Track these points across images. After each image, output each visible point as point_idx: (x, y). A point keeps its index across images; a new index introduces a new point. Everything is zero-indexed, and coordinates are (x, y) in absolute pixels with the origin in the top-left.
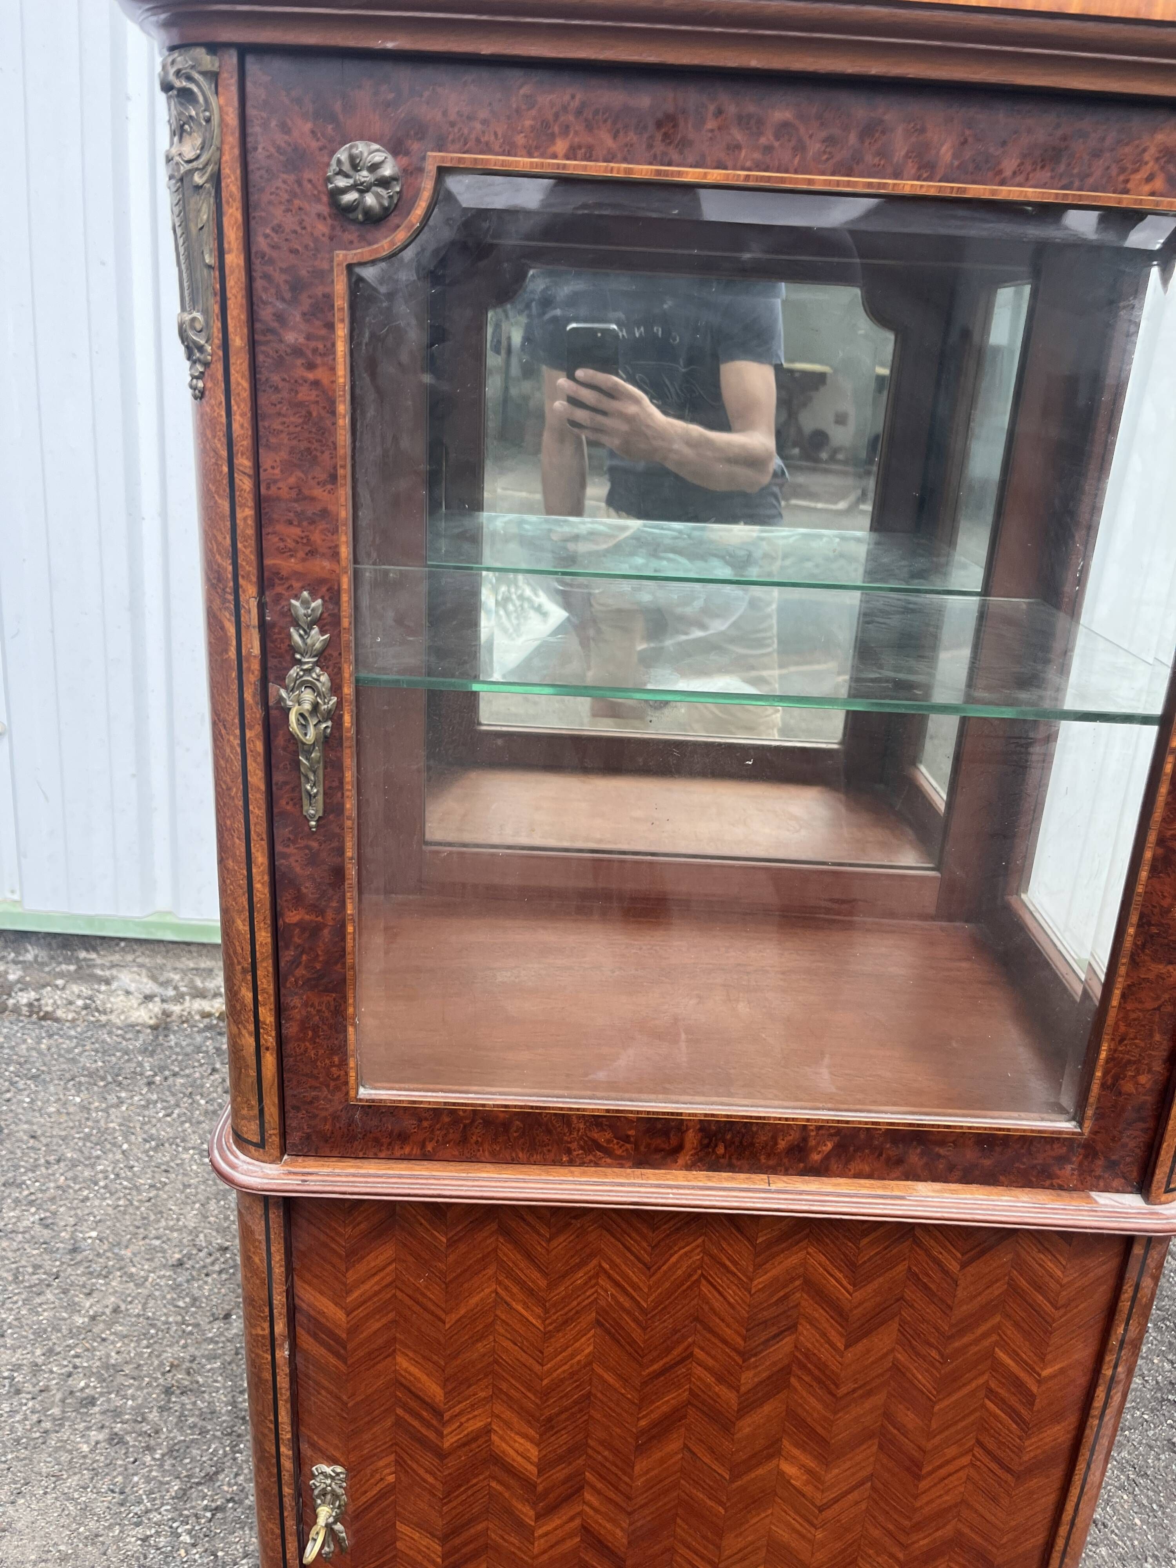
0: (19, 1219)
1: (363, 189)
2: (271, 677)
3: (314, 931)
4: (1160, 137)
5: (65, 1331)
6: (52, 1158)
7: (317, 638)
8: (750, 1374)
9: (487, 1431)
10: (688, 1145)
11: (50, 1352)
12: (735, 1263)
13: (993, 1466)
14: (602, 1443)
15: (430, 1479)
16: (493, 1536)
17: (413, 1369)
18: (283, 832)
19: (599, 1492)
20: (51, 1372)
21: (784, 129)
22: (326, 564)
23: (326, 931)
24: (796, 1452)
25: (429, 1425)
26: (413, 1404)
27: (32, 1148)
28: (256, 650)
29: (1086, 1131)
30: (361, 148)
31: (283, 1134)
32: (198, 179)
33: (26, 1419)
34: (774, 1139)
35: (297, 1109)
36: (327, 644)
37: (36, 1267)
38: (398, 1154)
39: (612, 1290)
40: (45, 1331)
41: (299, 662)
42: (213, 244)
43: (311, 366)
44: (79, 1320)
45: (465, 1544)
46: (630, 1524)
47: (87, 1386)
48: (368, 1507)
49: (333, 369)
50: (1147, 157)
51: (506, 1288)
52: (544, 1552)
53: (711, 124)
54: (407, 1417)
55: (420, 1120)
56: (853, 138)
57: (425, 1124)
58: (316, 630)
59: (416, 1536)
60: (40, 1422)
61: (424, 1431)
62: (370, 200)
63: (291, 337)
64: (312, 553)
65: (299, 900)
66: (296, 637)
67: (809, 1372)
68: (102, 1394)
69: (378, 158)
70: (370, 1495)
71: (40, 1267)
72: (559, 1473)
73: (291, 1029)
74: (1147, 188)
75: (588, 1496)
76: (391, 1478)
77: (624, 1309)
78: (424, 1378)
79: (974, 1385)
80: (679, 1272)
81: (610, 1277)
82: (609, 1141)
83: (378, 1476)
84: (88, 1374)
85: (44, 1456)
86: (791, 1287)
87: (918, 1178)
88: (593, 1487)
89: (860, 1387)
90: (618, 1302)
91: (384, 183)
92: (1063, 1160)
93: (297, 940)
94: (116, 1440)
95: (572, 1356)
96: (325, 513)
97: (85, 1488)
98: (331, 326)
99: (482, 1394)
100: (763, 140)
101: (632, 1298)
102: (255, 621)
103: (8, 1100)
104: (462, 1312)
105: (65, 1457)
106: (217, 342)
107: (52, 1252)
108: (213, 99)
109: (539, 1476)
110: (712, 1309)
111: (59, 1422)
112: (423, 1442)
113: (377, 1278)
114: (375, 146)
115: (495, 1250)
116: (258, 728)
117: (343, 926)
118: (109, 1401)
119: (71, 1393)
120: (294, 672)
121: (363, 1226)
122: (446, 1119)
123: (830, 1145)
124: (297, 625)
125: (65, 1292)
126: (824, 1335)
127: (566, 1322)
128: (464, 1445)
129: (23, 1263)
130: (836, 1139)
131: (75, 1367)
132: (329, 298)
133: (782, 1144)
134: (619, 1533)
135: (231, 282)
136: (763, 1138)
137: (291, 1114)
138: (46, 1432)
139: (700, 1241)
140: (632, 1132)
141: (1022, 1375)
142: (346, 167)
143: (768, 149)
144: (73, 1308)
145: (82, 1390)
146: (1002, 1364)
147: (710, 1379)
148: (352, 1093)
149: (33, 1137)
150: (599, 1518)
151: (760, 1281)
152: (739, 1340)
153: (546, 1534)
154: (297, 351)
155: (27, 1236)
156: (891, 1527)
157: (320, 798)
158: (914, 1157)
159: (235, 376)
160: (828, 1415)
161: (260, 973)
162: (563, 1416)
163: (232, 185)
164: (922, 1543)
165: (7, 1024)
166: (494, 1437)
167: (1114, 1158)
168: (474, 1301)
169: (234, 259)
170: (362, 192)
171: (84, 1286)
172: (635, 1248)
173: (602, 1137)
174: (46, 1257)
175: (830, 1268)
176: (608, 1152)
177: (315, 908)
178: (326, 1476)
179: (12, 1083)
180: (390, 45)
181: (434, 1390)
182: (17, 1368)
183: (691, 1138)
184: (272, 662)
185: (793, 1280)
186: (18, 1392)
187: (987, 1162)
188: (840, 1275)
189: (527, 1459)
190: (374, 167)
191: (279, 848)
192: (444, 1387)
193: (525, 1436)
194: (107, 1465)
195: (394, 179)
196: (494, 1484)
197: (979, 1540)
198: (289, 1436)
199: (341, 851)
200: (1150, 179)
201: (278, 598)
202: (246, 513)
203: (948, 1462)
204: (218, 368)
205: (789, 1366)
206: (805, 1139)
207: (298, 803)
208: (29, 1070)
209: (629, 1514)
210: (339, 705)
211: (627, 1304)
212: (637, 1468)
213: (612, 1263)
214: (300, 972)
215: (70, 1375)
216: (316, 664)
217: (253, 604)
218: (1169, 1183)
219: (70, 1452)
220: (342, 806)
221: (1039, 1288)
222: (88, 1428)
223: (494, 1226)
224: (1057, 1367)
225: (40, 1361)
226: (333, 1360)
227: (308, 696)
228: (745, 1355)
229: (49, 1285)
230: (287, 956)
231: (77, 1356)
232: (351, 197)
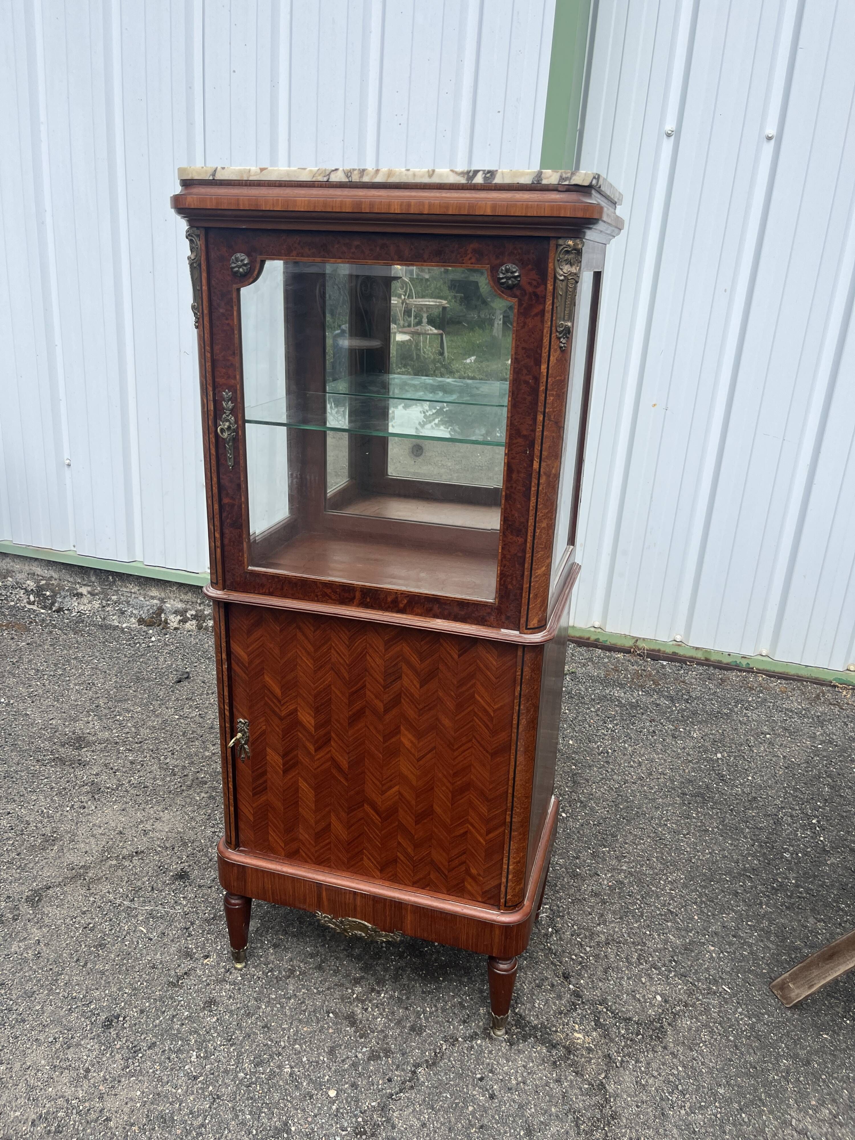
0: (190, 713)
1: (240, 267)
2: (218, 417)
3: (232, 506)
4: (471, 246)
5: (200, 756)
6: (210, 692)
7: (230, 405)
8: (387, 695)
9: (296, 710)
10: (357, 597)
11: (192, 763)
12: (378, 648)
13: (481, 748)
14: (337, 720)
15: (278, 729)
16: (300, 758)
17: (270, 681)
18: (222, 470)
19: (336, 742)
20: (191, 770)
21: (357, 247)
22: (233, 381)
23: (236, 507)
24: (406, 733)
25: (277, 706)
26: (271, 696)
27: (202, 687)
28: (212, 408)
29: (497, 603)
30: (238, 255)
31: (224, 581)
32: (195, 265)
33: (176, 784)
34: (386, 596)
35: (228, 572)
36: (233, 407)
37: (193, 732)
38: (261, 592)
39: (336, 655)
40: (192, 755)
41: (225, 413)
42: (199, 284)
43: (227, 319)
44: (207, 754)
45: (290, 760)
46: (349, 758)
47: (204, 777)
48: (257, 739)
49: (233, 320)
50: (468, 252)
51: (300, 651)
52: (318, 767)
53: (336, 246)
54: (269, 702)
55: (268, 580)
56: (378, 249)
57: (270, 581)
58: (230, 403)
59: (273, 754)
60: (181, 786)
61: (274, 707)
62: (241, 270)
63: (221, 311)
64: (229, 377)
65: (227, 494)
66: (224, 404)
67: (408, 697)
68: (210, 781)
69: (243, 258)
70: (257, 734)
71: (195, 732)
72: (322, 732)
73: (226, 541)
74: (469, 262)
75: (333, 743)
76: (264, 727)
77: (340, 663)
78: (274, 685)
79: (469, 709)
80: (359, 650)
81: (335, 650)
82: (330, 593)
83: (260, 726)
84: (206, 773)
85: (180, 798)
86: (398, 660)
87: (438, 618)
88: (334, 739)
89: (427, 706)
90: (339, 661)
91: (245, 265)
92: (489, 614)
93: (227, 509)
94: (211, 797)
95: (324, 682)
96: (232, 364)
97: (194, 811)
98: (232, 307)
99: (294, 694)
100: (352, 250)
101: (343, 659)
102: (212, 399)
103: (196, 666)
104: (286, 659)
105: (188, 800)
106: (201, 312)
107: (202, 727)
108: (198, 243)
109: (315, 732)
110: (371, 666)
111: (190, 787)
112: (274, 712)
113: (257, 642)
114: (243, 254)
115: (296, 635)
116: (213, 434)
117: (241, 505)
118: (213, 784)
119: (197, 778)
120: (224, 416)
121: (252, 621)
122: (276, 580)
123: (406, 601)
124: (225, 401)
125: (203, 742)
126: (411, 681)
127: (321, 667)
128: (288, 716)
129: (188, 729)
130: (408, 598)
131: (201, 770)
132: (232, 299)
133: (389, 599)
134: (345, 762)
135: (204, 294)
136: (382, 596)
137: (227, 573)
138: (183, 790)
139: (365, 637)
140: (338, 590)
141: (487, 707)
142: (235, 261)
143: (353, 253)
144: (206, 749)
145: (202, 778)
146: (478, 701)
147: (373, 697)
148: (246, 567)
149: (203, 682)
150: (337, 753)
151: (387, 656)
152: (382, 681)
153: (319, 759)
154: (223, 314)
155: (192, 720)
156: (445, 773)
157: (232, 459)
158: (436, 609)
159: (205, 322)
160: (417, 717)
161: (215, 520)
162: (322, 707)
163: (204, 267)
164: (458, 783)
165: (201, 634)
166: (299, 713)
167: (508, 615)
168: (289, 655)
169: (205, 288)
170: (239, 268)
171: (212, 741)
172: (343, 639)
173: (328, 591)
174: (199, 729)
175: (411, 653)
176: (331, 598)
177: (232, 498)
178: (242, 723)
179: (198, 660)
180: (244, 227)
181: (278, 691)
182: (176, 766)
183: (358, 594)
184: (218, 412)
185: (398, 657)
186: (175, 775)
187: (463, 613)
188: (415, 657)
189: (311, 724)
190: (242, 261)
191: (221, 476)
192: (281, 690)
193: (309, 714)
194: (206, 806)
195: (247, 264)
196: (299, 734)
197: (480, 785)
198: (228, 701)
199: (240, 478)
200: (470, 259)
201: (219, 392)
202: (209, 364)
203: (463, 744)
204: (201, 320)
205: (400, 694)
206: (397, 598)
207: (226, 461)
208: (207, 655)
209: (348, 753)
210: (237, 427)
211: (342, 661)
212: (350, 733)
213: (335, 644)
214: (228, 521)
215: (198, 772)
216: (230, 413)
217: (211, 393)
218: (527, 625)
219: (191, 799)
220: (239, 462)
221: (488, 669)
222: (201, 792)
223: (295, 625)
224: (499, 705)
225: (187, 765)
226: (244, 675)
227: (227, 424)
228: (385, 687)
229: (197, 739)
230: (224, 514)
231: (203, 766)
232: (236, 269)
